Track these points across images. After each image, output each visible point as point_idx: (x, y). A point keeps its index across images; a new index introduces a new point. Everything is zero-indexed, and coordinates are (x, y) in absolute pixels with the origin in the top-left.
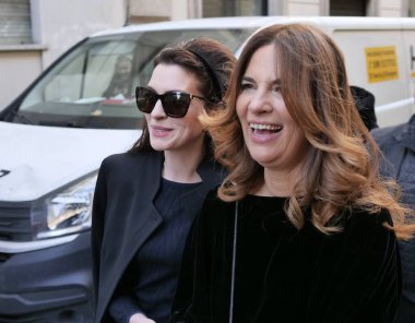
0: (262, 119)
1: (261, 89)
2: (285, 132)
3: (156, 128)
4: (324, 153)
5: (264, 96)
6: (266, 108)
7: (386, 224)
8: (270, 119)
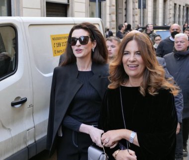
0: (133, 64)
1: (132, 54)
2: (140, 67)
3: (77, 50)
4: (150, 72)
5: (134, 56)
6: (135, 60)
7: (170, 92)
8: (136, 63)
